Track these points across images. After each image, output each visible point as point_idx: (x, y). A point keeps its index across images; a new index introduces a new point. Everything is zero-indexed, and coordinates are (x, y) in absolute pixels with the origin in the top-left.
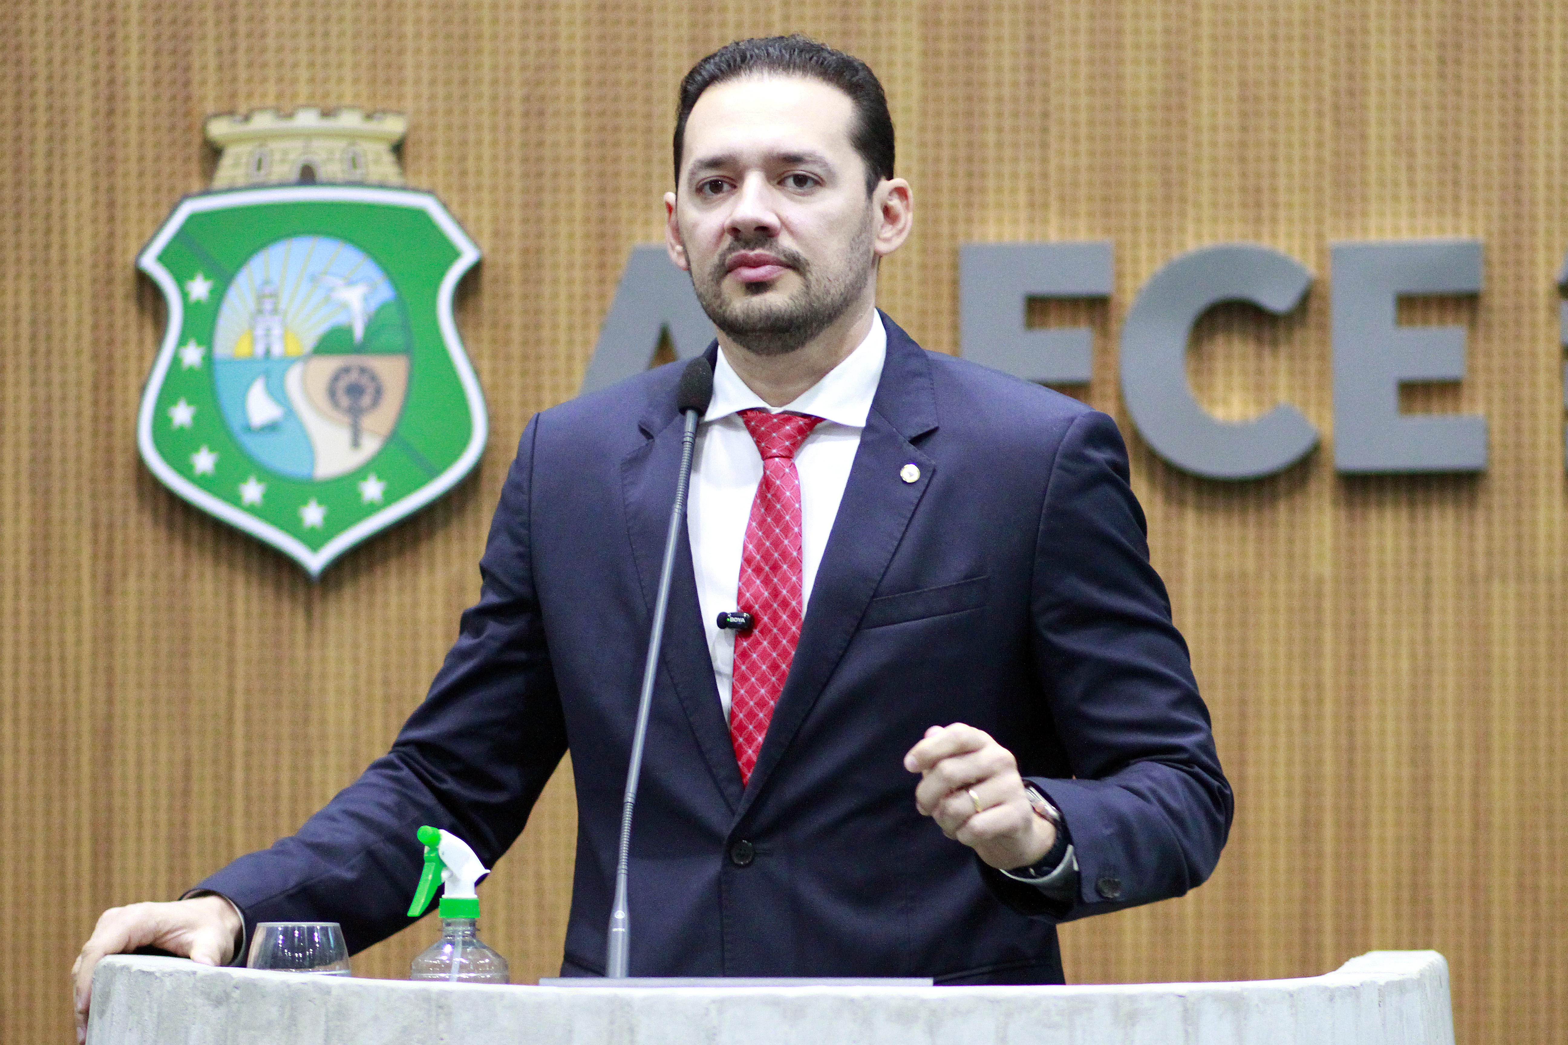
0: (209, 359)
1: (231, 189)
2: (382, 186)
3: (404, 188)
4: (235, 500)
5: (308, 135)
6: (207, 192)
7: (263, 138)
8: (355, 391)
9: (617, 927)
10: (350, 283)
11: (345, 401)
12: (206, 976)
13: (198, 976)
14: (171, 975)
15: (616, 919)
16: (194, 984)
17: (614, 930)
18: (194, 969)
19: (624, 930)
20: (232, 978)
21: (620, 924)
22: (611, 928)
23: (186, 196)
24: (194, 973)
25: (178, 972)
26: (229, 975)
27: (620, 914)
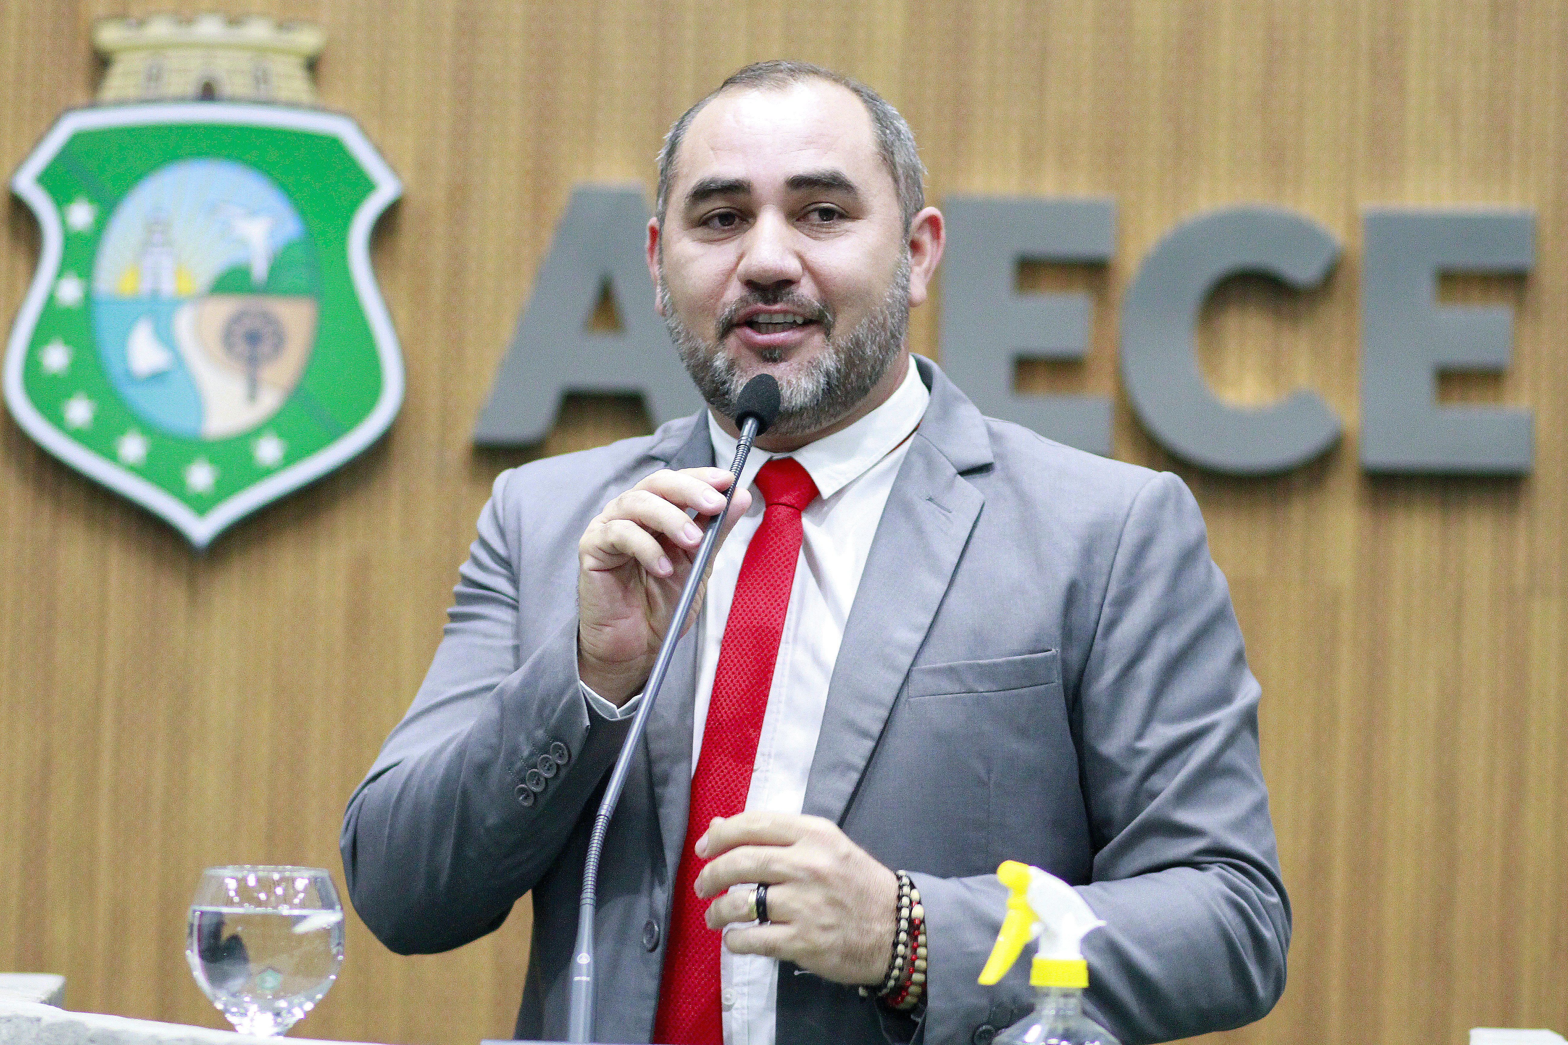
0: (89, 299)
1: (121, 103)
2: (293, 105)
3: (316, 108)
4: (111, 456)
5: (210, 46)
6: (93, 105)
7: (159, 48)
8: (253, 338)
9: (580, 975)
10: (253, 213)
11: (242, 347)
12: (54, 1024)
13: (44, 1023)
14: (9, 1020)
15: (580, 965)
16: (38, 1035)
17: (576, 979)
18: (39, 1015)
19: (588, 979)
20: (88, 1030)
21: (584, 970)
22: (572, 978)
23: (70, 109)
24: (39, 1020)
25: (17, 1017)
26: (82, 1025)
27: (583, 958)
